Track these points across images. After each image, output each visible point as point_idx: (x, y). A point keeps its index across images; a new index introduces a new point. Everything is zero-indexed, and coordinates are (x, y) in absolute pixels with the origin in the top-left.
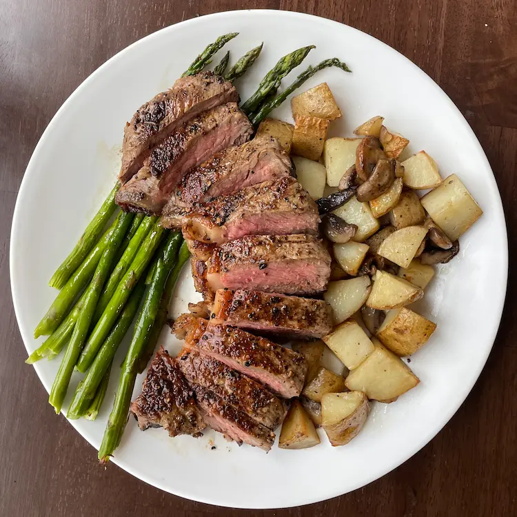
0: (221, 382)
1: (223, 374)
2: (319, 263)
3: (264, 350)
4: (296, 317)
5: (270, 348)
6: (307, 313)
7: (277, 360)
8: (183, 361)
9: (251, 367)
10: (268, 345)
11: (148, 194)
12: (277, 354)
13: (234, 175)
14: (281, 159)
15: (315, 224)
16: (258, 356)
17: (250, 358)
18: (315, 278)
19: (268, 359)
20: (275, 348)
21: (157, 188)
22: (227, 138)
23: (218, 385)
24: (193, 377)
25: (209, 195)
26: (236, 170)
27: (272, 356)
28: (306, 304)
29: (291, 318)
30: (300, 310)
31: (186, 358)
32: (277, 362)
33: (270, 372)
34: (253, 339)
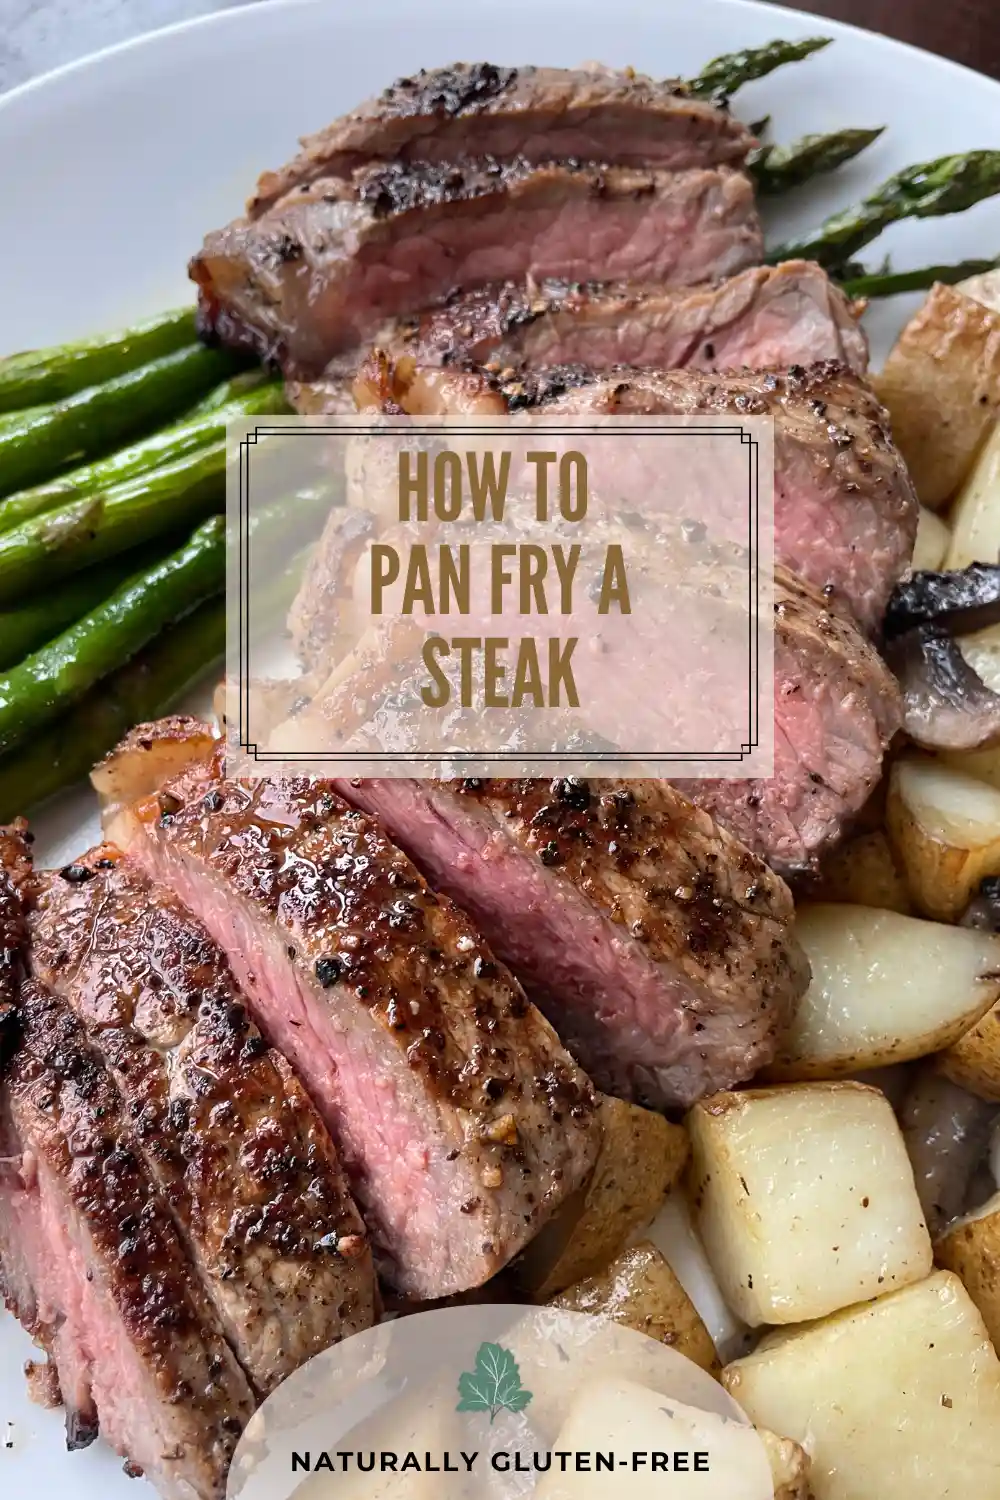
0: (165, 1032)
1: (194, 1001)
2: (846, 704)
3: (435, 957)
4: (647, 870)
5: (466, 964)
6: (706, 884)
7: (472, 1028)
8: (63, 886)
9: (340, 990)
10: (465, 943)
11: (310, 252)
12: (484, 1009)
13: (638, 327)
14: (838, 326)
15: (879, 581)
16: (397, 969)
17: (355, 952)
18: (791, 787)
19: (433, 1003)
20: (488, 972)
21: (352, 244)
22: (664, 260)
23: (142, 1041)
24: (64, 959)
25: (518, 348)
26: (654, 311)
27: (458, 1002)
28: (714, 847)
29: (626, 863)
30: (680, 854)
31: (86, 876)
32: (467, 1037)
33: (414, 1065)
34: (414, 887)
